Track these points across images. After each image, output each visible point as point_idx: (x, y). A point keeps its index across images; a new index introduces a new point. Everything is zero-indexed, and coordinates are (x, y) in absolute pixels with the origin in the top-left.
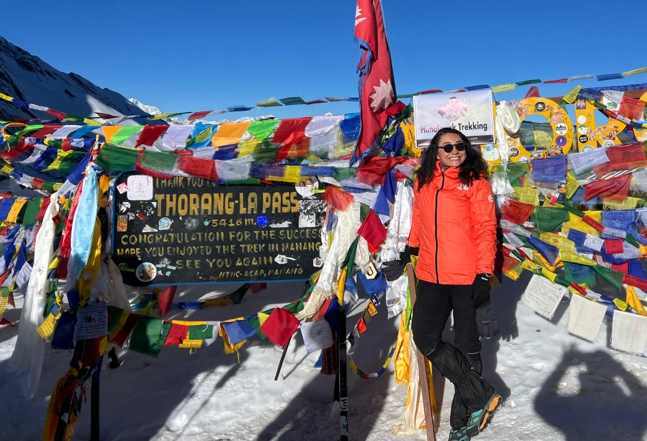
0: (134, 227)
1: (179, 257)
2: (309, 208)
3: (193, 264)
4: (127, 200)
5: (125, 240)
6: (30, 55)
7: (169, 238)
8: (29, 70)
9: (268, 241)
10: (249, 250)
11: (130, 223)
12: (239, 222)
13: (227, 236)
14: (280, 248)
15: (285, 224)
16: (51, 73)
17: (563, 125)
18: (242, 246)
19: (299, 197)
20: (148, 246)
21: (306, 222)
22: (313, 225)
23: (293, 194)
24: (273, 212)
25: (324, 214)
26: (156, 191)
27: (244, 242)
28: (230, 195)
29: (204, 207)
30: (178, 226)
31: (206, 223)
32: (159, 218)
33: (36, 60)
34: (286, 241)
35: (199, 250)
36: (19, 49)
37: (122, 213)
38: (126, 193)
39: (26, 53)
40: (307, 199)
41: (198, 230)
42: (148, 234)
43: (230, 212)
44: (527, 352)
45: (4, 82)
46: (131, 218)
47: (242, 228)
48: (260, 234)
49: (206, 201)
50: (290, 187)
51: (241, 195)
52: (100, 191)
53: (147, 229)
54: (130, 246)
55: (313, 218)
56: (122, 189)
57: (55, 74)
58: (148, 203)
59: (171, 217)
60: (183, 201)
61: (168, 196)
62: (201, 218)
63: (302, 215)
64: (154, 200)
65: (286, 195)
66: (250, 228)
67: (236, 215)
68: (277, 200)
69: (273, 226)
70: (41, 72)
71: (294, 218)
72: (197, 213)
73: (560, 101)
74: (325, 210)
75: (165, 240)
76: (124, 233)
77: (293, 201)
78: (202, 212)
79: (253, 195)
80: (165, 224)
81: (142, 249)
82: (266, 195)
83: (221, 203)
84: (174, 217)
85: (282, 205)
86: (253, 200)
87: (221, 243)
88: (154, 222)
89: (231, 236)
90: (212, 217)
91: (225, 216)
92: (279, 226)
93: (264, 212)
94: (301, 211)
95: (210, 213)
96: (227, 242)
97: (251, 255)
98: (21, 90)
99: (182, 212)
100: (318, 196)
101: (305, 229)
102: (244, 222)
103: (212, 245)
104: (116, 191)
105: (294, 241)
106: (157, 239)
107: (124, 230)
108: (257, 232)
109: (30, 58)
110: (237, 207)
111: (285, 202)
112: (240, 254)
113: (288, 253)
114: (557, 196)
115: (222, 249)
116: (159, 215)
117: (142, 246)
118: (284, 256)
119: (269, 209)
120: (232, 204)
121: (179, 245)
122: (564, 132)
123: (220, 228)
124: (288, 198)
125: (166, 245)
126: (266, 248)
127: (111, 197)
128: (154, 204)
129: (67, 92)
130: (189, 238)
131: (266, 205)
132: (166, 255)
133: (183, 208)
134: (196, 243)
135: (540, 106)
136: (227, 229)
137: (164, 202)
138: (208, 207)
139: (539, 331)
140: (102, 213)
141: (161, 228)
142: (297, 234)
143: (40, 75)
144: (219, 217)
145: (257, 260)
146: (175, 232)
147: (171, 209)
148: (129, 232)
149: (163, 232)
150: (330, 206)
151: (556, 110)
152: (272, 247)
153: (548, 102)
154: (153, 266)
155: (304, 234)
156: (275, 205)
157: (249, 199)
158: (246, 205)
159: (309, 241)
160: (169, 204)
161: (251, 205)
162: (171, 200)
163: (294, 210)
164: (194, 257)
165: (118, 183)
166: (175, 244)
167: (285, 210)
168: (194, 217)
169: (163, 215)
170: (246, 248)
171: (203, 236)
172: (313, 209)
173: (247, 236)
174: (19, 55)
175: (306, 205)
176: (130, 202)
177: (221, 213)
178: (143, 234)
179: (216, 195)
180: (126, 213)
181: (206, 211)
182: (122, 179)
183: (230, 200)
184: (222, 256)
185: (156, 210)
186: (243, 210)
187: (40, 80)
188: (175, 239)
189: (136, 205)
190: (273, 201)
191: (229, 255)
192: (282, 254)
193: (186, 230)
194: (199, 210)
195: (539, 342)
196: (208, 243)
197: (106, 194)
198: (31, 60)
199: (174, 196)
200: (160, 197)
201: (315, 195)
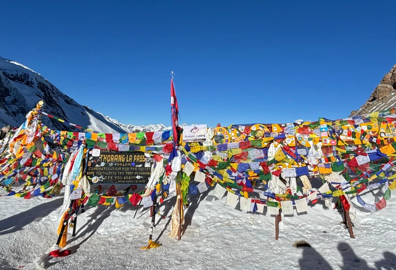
0: (93, 165)
1: (106, 175)
2: (148, 161)
3: (110, 178)
4: (91, 156)
5: (90, 169)
7: (103, 169)
9: (134, 171)
10: (128, 174)
11: (92, 163)
12: (126, 164)
13: (122, 169)
14: (138, 173)
15: (140, 166)
17: (227, 136)
18: (126, 172)
19: (145, 157)
20: (97, 171)
21: (147, 165)
22: (149, 166)
23: (144, 156)
24: (137, 161)
25: (153, 163)
26: (101, 154)
27: (127, 171)
28: (124, 156)
29: (115, 159)
30: (107, 165)
31: (116, 164)
32: (101, 162)
34: (140, 171)
35: (112, 173)
37: (90, 160)
38: (91, 154)
40: (148, 158)
41: (113, 167)
42: (97, 167)
43: (123, 161)
46: (92, 162)
47: (127, 166)
48: (132, 169)
49: (116, 157)
50: (142, 153)
51: (127, 156)
52: (84, 153)
53: (97, 166)
54: (91, 171)
55: (150, 164)
56: (90, 153)
57: (78, 106)
58: (98, 157)
59: (105, 162)
60: (109, 157)
61: (104, 155)
62: (114, 163)
63: (146, 163)
64: (100, 156)
65: (141, 156)
66: (129, 167)
67: (125, 162)
68: (138, 158)
69: (136, 166)
70: (73, 105)
71: (143, 164)
72: (113, 161)
73: (227, 128)
74: (153, 161)
75: (102, 170)
76: (89, 167)
77: (143, 158)
78: (115, 161)
79: (131, 156)
80: (103, 164)
81: (95, 172)
82: (135, 156)
83: (121, 158)
84: (106, 162)
85: (140, 159)
86: (131, 157)
87: (120, 171)
88: (99, 163)
89: (123, 169)
90: (118, 162)
91: (122, 162)
92: (138, 166)
93: (134, 161)
94: (146, 161)
95: (117, 161)
96: (122, 171)
97: (129, 176)
99: (108, 161)
100: (152, 157)
101: (147, 167)
102: (127, 164)
103: (117, 172)
104: (89, 153)
105: (143, 171)
106: (100, 169)
107: (90, 166)
108: (131, 168)
110: (126, 160)
111: (141, 158)
112: (125, 175)
113: (141, 175)
114: (226, 158)
115: (120, 173)
116: (101, 161)
117: (95, 171)
118: (139, 176)
119: (136, 160)
120: (124, 159)
121: (106, 171)
122: (228, 138)
123: (119, 166)
124: (142, 157)
125: (102, 171)
126: (134, 173)
127: (87, 155)
128: (100, 158)
129: (82, 113)
130: (110, 169)
131: (135, 159)
132: (102, 174)
133: (109, 159)
134: (112, 171)
135: (221, 130)
136: (122, 167)
137: (103, 157)
138: (117, 159)
139: (225, 205)
140: (83, 160)
141: (101, 166)
142: (144, 169)
144: (120, 163)
145: (131, 177)
146: (105, 167)
147: (105, 159)
148: (91, 167)
149: (102, 167)
150: (155, 160)
151: (225, 131)
152: (136, 173)
153: (223, 129)
155: (146, 169)
156: (138, 159)
158: (128, 159)
159: (147, 171)
160: (105, 158)
161: (130, 159)
162: (105, 156)
163: (144, 161)
164: (111, 175)
165: (89, 151)
166: (105, 171)
167: (141, 161)
168: (112, 162)
169: (102, 161)
170: (127, 173)
171: (114, 168)
172: (150, 161)
173: (128, 169)
175: (148, 160)
176: (93, 157)
177: (120, 161)
178: (95, 167)
179: (119, 155)
180: (91, 160)
181: (116, 160)
182: (91, 150)
183: (124, 157)
184: (119, 175)
185: (100, 160)
186: (127, 161)
188: (105, 169)
189: (94, 158)
190: (137, 158)
191: (122, 175)
192: (139, 175)
193: (109, 167)
194: (114, 160)
195: (223, 209)
196: (115, 171)
197: (86, 154)
199: (106, 155)
200: (102, 156)
201: (151, 156)
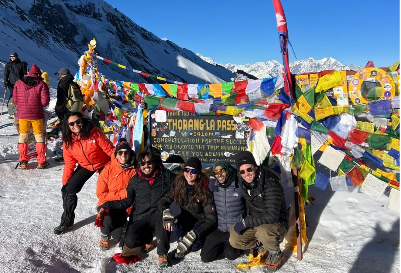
0: (159, 134)
1: (179, 150)
2: (241, 129)
3: (185, 153)
4: (155, 122)
5: (155, 140)
6: (147, 31)
7: (174, 140)
8: (147, 40)
9: (220, 144)
10: (211, 148)
11: (157, 132)
12: (206, 134)
13: (201, 141)
14: (227, 148)
15: (229, 136)
16: (158, 41)
17: (388, 84)
18: (208, 146)
19: (235, 123)
20: (166, 144)
21: (239, 136)
22: (243, 138)
23: (232, 121)
24: (223, 130)
25: (249, 132)
26: (168, 118)
27: (209, 144)
28: (201, 121)
29: (190, 126)
30: (178, 135)
31: (191, 134)
32: (170, 131)
33: (150, 34)
34: (229, 145)
35: (188, 147)
36: (142, 29)
37: (153, 128)
38: (155, 119)
39: (146, 30)
40: (239, 124)
41: (187, 137)
42: (165, 138)
43: (202, 129)
44: (371, 217)
45: (136, 47)
46: (157, 130)
47: (208, 137)
48: (216, 141)
49: (191, 123)
50: (230, 117)
51: (207, 121)
52: (144, 117)
53: (165, 136)
54: (157, 143)
55: (243, 134)
56: (153, 116)
57: (160, 41)
58: (164, 123)
59: (175, 130)
60: (180, 123)
61: (173, 120)
62: (189, 131)
63: (237, 132)
64: (167, 122)
65: (229, 121)
66: (211, 137)
67: (205, 130)
68: (224, 124)
69: (223, 137)
70: (153, 40)
71: (233, 133)
72: (186, 129)
73: (387, 70)
74: (249, 130)
75: (173, 141)
76: (154, 137)
77: (233, 125)
78: (189, 129)
79: (212, 121)
80: (172, 133)
81: (163, 145)
82: (219, 121)
83: (197, 124)
84: (176, 130)
85: (227, 127)
86: (213, 123)
87: (198, 144)
88: (168, 133)
89: (203, 141)
90: (194, 131)
91: (200, 131)
92: (225, 137)
93: (218, 129)
94: (237, 130)
95: (192, 129)
96: (201, 144)
97: (212, 151)
98: (144, 51)
99: (180, 128)
100: (245, 123)
101: (239, 139)
102: (208, 134)
103: (194, 145)
104: (151, 117)
105: (233, 145)
106: (169, 140)
107: (155, 136)
108: (215, 140)
109: (147, 33)
110: (205, 126)
111: (228, 125)
112: (208, 150)
113: (230, 151)
114: (386, 127)
115: (198, 147)
116: (170, 129)
117: (163, 143)
118: (229, 153)
119: (221, 128)
120: (203, 125)
121: (179, 144)
122: (389, 89)
123: (197, 137)
124: (230, 123)
125: (173, 144)
126: (220, 148)
127: (149, 120)
128: (167, 124)
129: (165, 51)
130: (183, 141)
131: (219, 126)
132: (173, 149)
133: (180, 126)
134: (187, 144)
135: (374, 73)
136: (200, 137)
137: (172, 123)
138: (191, 126)
139: (383, 206)
140: (145, 127)
141: (170, 136)
142: (235, 142)
143: (153, 42)
144: (197, 131)
145: (215, 153)
146: (177, 138)
147: (175, 126)
148: (157, 137)
149: (172, 137)
150: (251, 128)
151: (384, 76)
152: (223, 147)
153: (379, 71)
154: (167, 153)
155: (238, 142)
156: (223, 126)
157: (211, 123)
158: (209, 126)
159: (241, 145)
160: (174, 124)
161: (212, 126)
162: (175, 122)
163: (233, 129)
164: (185, 150)
165: (151, 114)
166: (177, 144)
167: (229, 129)
168: (185, 131)
169: (172, 129)
170: (210, 147)
171: (190, 140)
172: (243, 129)
173: (210, 141)
174: (143, 32)
175: (239, 127)
176: (157, 122)
177: (198, 129)
178: (163, 138)
179: (195, 120)
180: (155, 128)
181: (191, 128)
182: (153, 112)
183: (202, 123)
184: (199, 150)
185: (168, 126)
186: (208, 128)
187: (153, 45)
188: (177, 141)
189: (159, 124)
190: (223, 124)
191: (202, 150)
192: (228, 151)
193: (182, 137)
194: (188, 127)
195: (380, 213)
196: (192, 144)
197: (146, 119)
198: (149, 34)
199: (176, 120)
200: (170, 121)
201: (244, 122)
